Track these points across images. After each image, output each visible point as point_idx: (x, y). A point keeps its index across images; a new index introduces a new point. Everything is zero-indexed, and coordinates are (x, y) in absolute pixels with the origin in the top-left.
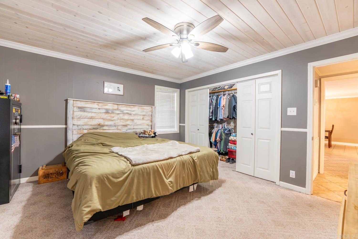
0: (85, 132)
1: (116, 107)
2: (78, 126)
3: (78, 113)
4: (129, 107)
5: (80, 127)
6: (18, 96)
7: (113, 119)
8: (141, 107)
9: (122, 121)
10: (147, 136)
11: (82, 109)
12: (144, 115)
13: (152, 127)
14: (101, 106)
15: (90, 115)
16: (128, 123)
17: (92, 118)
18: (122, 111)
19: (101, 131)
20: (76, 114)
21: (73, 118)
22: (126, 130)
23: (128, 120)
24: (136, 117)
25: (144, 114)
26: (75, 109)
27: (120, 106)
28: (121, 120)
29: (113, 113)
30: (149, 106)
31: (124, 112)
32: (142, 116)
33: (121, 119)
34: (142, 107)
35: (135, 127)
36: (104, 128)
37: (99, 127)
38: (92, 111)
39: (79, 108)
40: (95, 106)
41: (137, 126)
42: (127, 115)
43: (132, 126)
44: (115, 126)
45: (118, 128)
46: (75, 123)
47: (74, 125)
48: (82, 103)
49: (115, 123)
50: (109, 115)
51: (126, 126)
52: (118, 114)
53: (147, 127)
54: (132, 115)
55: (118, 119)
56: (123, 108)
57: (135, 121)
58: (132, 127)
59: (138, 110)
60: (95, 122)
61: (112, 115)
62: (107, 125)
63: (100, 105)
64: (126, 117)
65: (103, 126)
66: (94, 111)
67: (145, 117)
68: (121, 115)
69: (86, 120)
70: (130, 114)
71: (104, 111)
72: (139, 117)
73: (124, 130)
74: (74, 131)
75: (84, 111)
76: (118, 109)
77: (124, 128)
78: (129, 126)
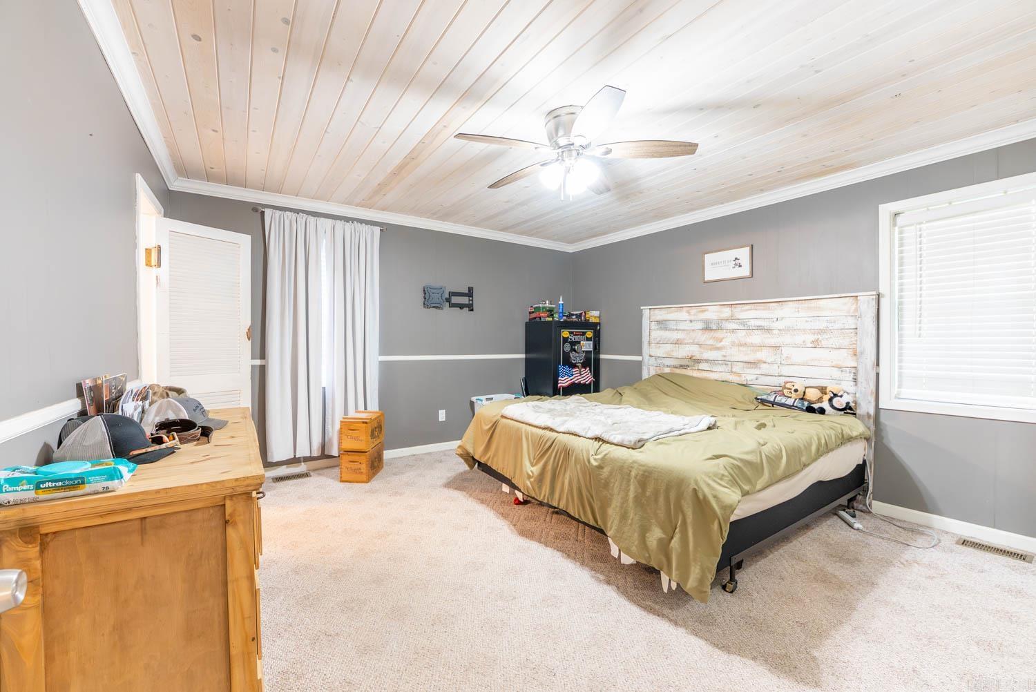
0: (667, 370)
1: (726, 312)
2: (656, 358)
3: (657, 334)
4: (764, 309)
5: (659, 361)
6: (596, 313)
7: (720, 345)
8: (806, 304)
9: (744, 349)
11: (662, 324)
12: (821, 331)
13: (855, 374)
14: (694, 315)
15: (675, 336)
16: (760, 355)
17: (677, 342)
18: (743, 323)
19: (695, 374)
20: (654, 334)
21: (650, 343)
22: (754, 377)
23: (761, 346)
24: (787, 339)
25: (823, 325)
26: (654, 326)
27: (739, 308)
28: (741, 348)
29: (720, 329)
30: (836, 296)
31: (749, 323)
32: (814, 334)
33: (740, 345)
34: (813, 304)
35: (786, 370)
36: (703, 366)
37: (690, 363)
38: (678, 328)
39: (659, 322)
40: (683, 315)
41: (792, 367)
42: (759, 332)
43: (776, 366)
44: (725, 362)
45: (734, 370)
46: (653, 354)
47: (651, 356)
48: (663, 312)
49: (724, 356)
50: (712, 334)
51: (754, 364)
52: (734, 330)
53: (836, 373)
54: (776, 332)
55: (733, 344)
56: (748, 313)
57: (786, 351)
58: (774, 370)
59: (797, 315)
60: (683, 352)
61: (719, 334)
62: (707, 361)
63: (693, 311)
64: (756, 338)
65: (698, 361)
66: (682, 326)
67: (825, 336)
68: (741, 334)
69: (668, 347)
70: (769, 330)
71: (700, 325)
72: (799, 339)
73: (749, 377)
74: (651, 368)
75: (666, 329)
76: (731, 318)
77: (748, 371)
78: (764, 366)
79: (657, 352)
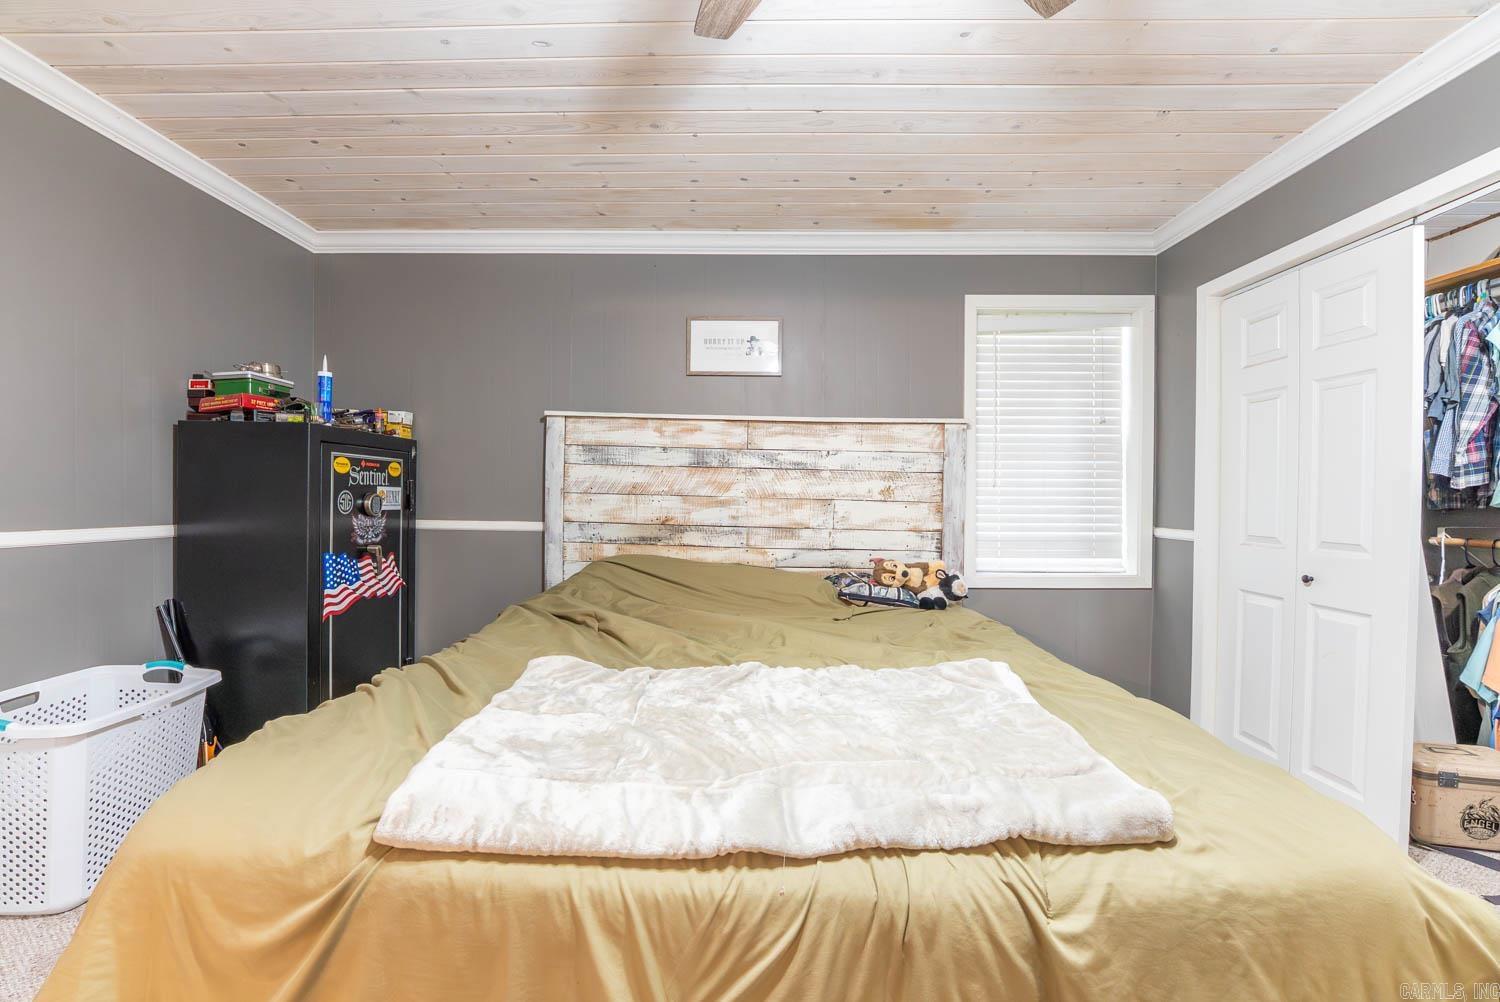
0: (610, 551)
1: (738, 435)
2: (582, 525)
3: (584, 473)
4: (805, 435)
5: (589, 531)
6: (404, 417)
7: (725, 496)
8: (874, 431)
9: (771, 504)
10: (892, 593)
11: (597, 452)
12: (893, 476)
13: (940, 541)
14: (673, 436)
15: (628, 477)
16: (800, 515)
17: (635, 491)
18: (770, 456)
19: (674, 553)
20: (576, 473)
21: (565, 493)
22: (789, 553)
23: (800, 500)
24: (844, 486)
25: (894, 465)
26: (575, 454)
27: (762, 430)
28: (766, 503)
29: (725, 465)
30: (920, 420)
31: (779, 457)
32: (884, 478)
33: (764, 497)
34: (883, 431)
35: (841, 540)
36: (689, 538)
37: (664, 533)
38: (636, 462)
39: (589, 448)
40: (648, 435)
41: (851, 533)
42: (798, 474)
43: (825, 534)
44: (736, 529)
45: (752, 543)
46: (572, 515)
47: (567, 521)
48: (599, 426)
49: (734, 517)
50: (709, 475)
51: (790, 530)
52: (751, 470)
53: (914, 540)
54: (826, 474)
55: (751, 495)
56: (778, 441)
57: (841, 507)
58: (822, 539)
59: (858, 447)
60: (648, 510)
61: (723, 476)
62: (699, 527)
63: (670, 429)
64: (793, 485)
65: (681, 529)
66: (643, 458)
67: (900, 483)
68: (767, 477)
69: (612, 501)
70: (815, 471)
71: (686, 458)
72: (862, 487)
73: (780, 555)
74: (570, 547)
75: (606, 462)
76: (747, 448)
77: (779, 543)
78: (805, 533)
79: (578, 510)
